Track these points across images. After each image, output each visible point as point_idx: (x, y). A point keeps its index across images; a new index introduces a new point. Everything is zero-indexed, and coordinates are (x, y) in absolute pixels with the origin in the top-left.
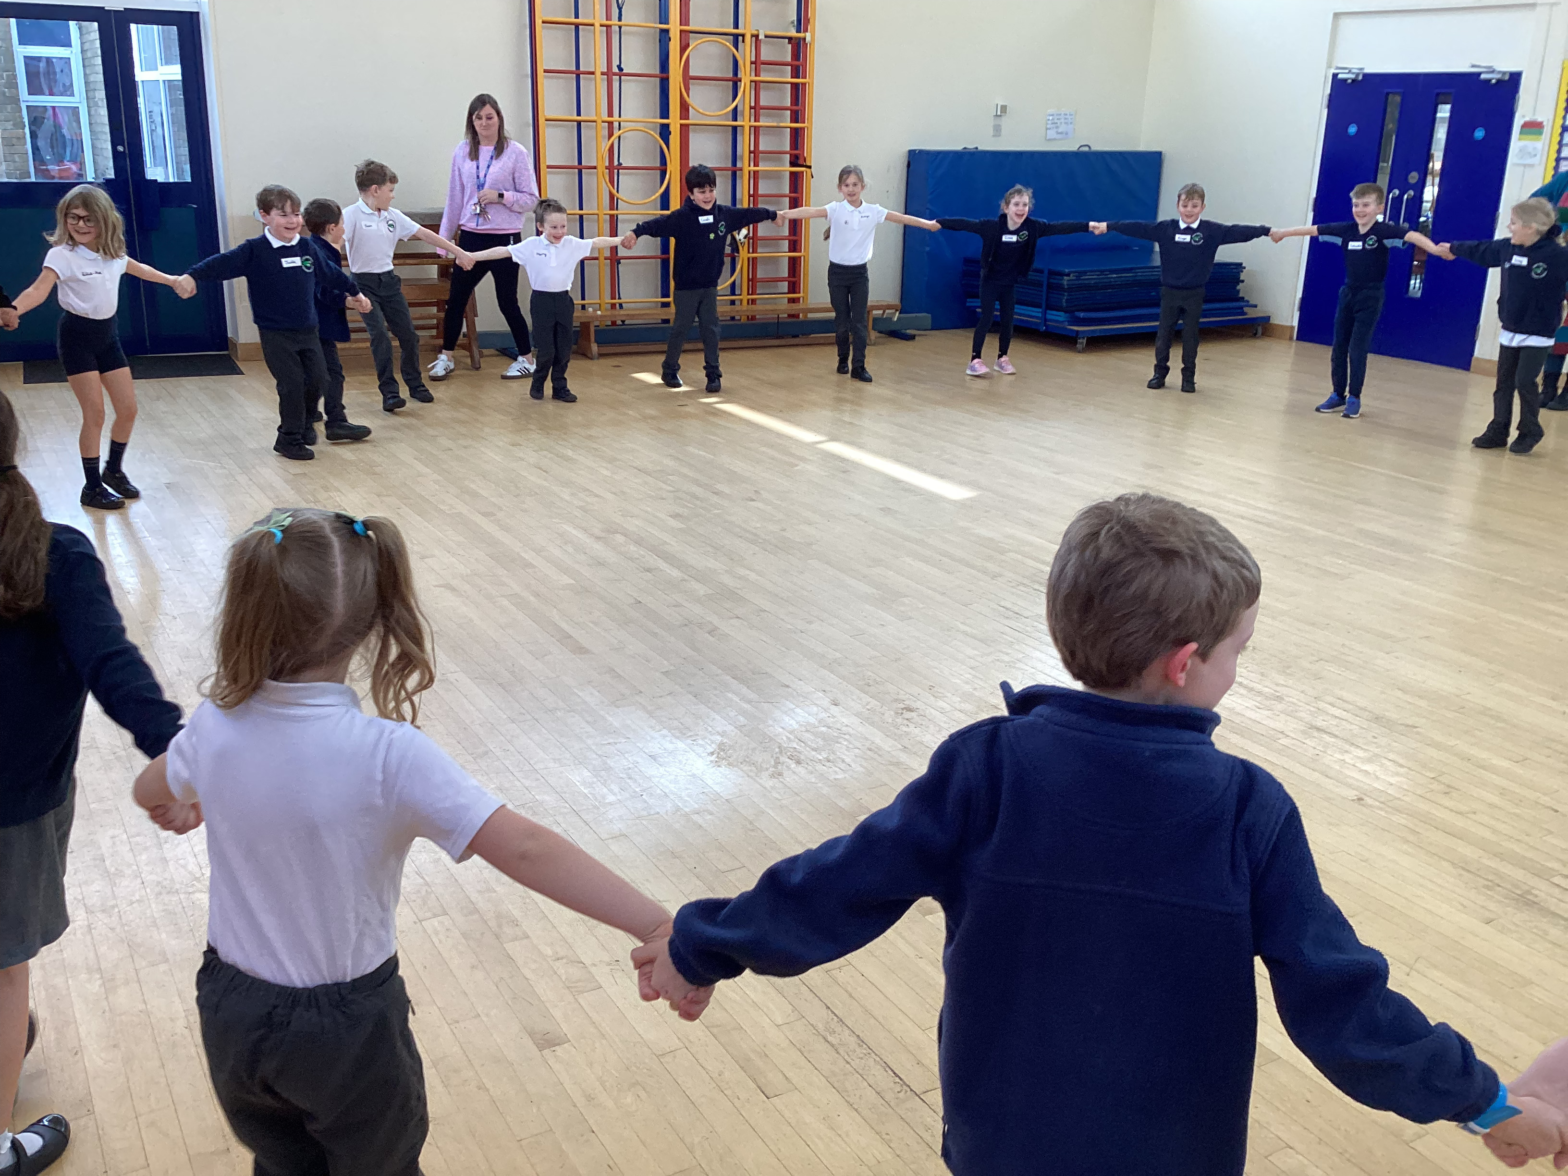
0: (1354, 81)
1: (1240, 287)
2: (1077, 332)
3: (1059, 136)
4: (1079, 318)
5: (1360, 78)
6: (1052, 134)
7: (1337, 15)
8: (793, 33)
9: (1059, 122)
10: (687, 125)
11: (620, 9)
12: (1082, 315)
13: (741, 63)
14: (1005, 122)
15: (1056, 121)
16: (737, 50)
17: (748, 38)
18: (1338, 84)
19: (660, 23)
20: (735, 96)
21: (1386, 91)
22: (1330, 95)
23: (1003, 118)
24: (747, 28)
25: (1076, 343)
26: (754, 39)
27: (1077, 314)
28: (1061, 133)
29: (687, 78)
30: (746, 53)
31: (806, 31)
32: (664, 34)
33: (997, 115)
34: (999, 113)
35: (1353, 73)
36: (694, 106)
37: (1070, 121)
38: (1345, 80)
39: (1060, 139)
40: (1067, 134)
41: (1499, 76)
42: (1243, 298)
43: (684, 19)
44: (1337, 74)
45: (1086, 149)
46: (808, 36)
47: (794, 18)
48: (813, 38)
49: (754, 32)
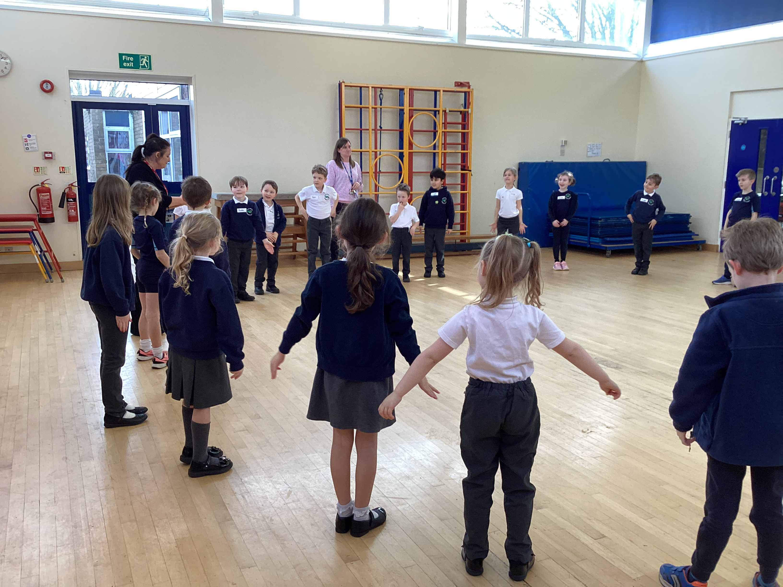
0: (743, 124)
1: (689, 226)
2: (606, 247)
3: (594, 155)
4: (607, 241)
5: (746, 122)
6: (590, 154)
7: (732, 93)
8: (462, 109)
10: (412, 152)
11: (381, 100)
12: (608, 239)
13: (437, 124)
14: (566, 148)
15: (592, 148)
16: (436, 117)
17: (441, 112)
18: (734, 126)
19: (400, 106)
20: (435, 138)
21: (760, 128)
22: (731, 131)
23: (566, 147)
24: (441, 107)
25: (605, 253)
26: (444, 112)
27: (606, 238)
28: (595, 153)
29: (412, 131)
30: (440, 119)
31: (468, 108)
32: (402, 111)
33: (562, 146)
34: (563, 144)
35: (742, 120)
36: (416, 144)
37: (599, 148)
38: (738, 124)
39: (594, 156)
40: (597, 154)
42: (691, 232)
43: (411, 104)
44: (734, 121)
45: (608, 161)
46: (470, 110)
47: (463, 103)
48: (472, 111)
49: (444, 109)
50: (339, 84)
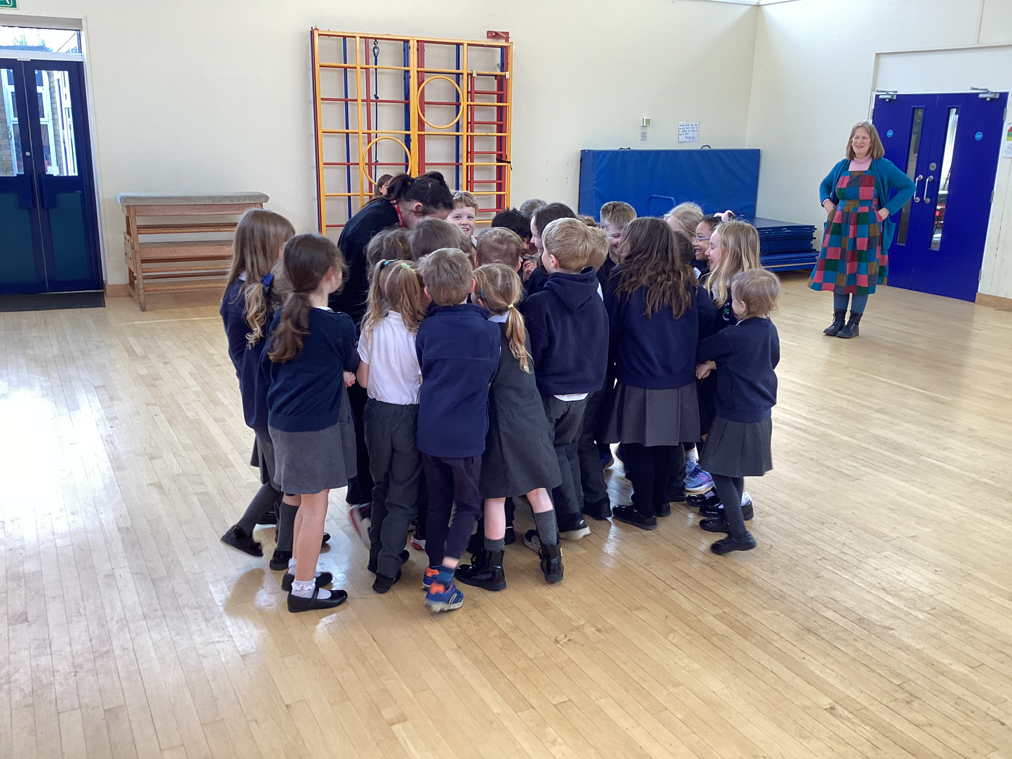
0: (890, 100)
1: (813, 242)
3: (688, 140)
5: (895, 98)
6: (682, 139)
7: (878, 55)
8: (498, 72)
9: (687, 130)
10: (424, 135)
11: (376, 57)
13: (461, 93)
14: (649, 130)
15: (685, 129)
16: (458, 83)
17: (465, 76)
18: (879, 102)
19: (405, 66)
20: (457, 114)
21: (913, 106)
22: (874, 109)
23: (648, 128)
24: (464, 70)
26: (470, 76)
28: (689, 138)
29: (423, 103)
30: (464, 87)
31: (506, 70)
32: (407, 74)
34: (644, 125)
35: (890, 95)
36: (429, 122)
37: (695, 129)
38: (884, 99)
39: (689, 142)
40: (693, 138)
41: (992, 96)
43: (421, 63)
44: (879, 95)
45: (707, 148)
46: (507, 74)
47: (499, 62)
48: (511, 75)
49: (471, 72)
50: (311, 32)
